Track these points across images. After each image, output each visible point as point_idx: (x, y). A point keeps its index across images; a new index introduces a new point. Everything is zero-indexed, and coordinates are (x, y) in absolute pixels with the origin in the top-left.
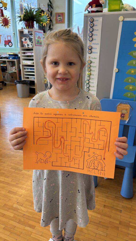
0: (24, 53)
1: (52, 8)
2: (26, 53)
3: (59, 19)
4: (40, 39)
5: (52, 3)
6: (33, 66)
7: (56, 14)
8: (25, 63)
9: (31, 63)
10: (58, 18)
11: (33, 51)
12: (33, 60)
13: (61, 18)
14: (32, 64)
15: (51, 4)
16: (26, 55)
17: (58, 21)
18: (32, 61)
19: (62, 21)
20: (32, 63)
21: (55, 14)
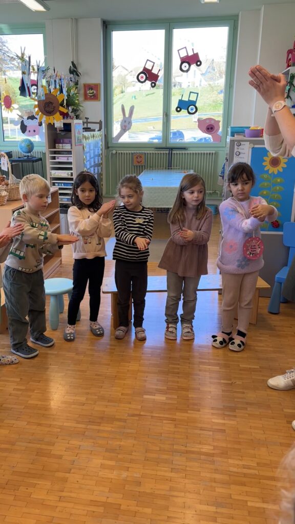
0: (54, 158)
1: (78, 75)
2: (58, 158)
3: (91, 93)
4: (80, 134)
5: (77, 66)
6: (72, 179)
7: (85, 85)
8: (57, 174)
9: (68, 174)
10: (88, 92)
11: (71, 154)
12: (71, 169)
13: (93, 92)
14: (70, 177)
15: (75, 70)
16: (57, 160)
17: (89, 97)
18: (69, 172)
19: (95, 97)
20: (70, 174)
21: (82, 86)
